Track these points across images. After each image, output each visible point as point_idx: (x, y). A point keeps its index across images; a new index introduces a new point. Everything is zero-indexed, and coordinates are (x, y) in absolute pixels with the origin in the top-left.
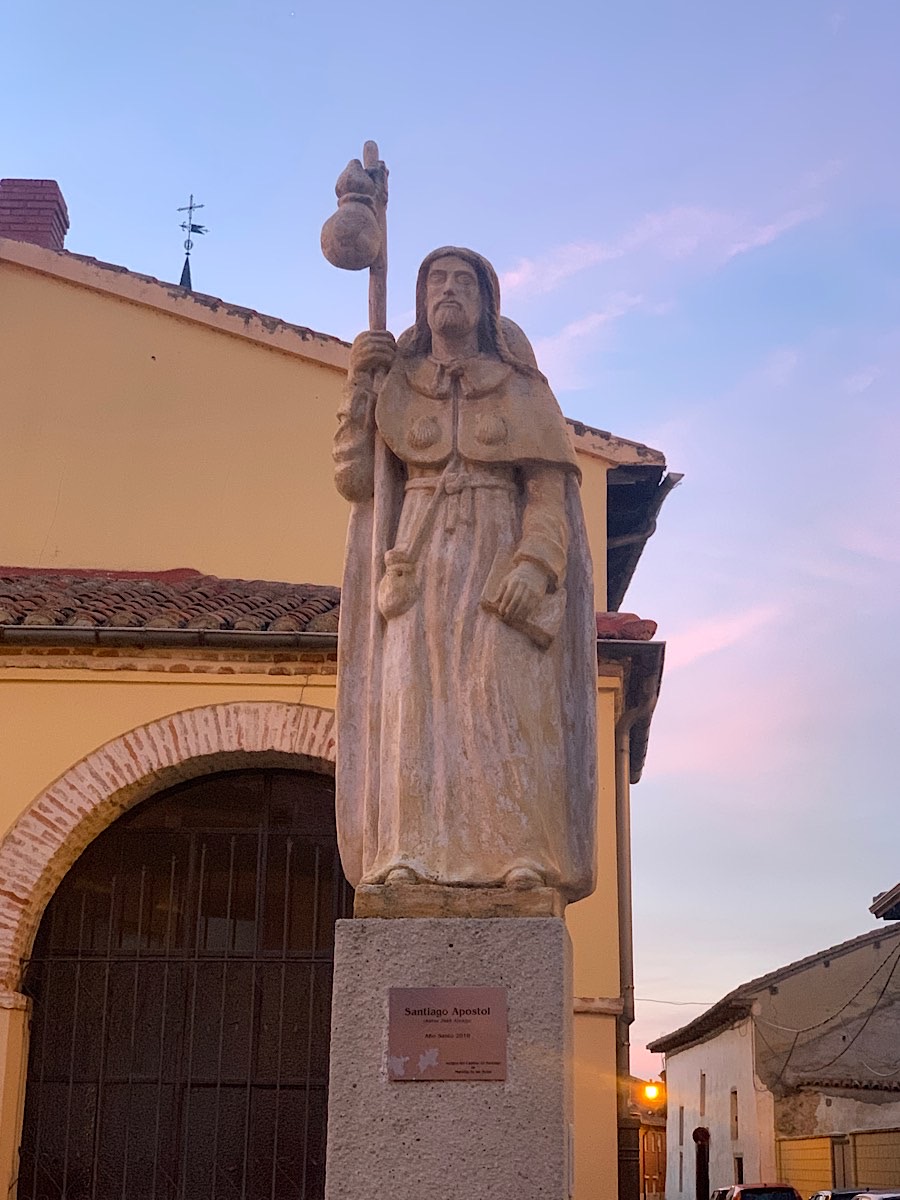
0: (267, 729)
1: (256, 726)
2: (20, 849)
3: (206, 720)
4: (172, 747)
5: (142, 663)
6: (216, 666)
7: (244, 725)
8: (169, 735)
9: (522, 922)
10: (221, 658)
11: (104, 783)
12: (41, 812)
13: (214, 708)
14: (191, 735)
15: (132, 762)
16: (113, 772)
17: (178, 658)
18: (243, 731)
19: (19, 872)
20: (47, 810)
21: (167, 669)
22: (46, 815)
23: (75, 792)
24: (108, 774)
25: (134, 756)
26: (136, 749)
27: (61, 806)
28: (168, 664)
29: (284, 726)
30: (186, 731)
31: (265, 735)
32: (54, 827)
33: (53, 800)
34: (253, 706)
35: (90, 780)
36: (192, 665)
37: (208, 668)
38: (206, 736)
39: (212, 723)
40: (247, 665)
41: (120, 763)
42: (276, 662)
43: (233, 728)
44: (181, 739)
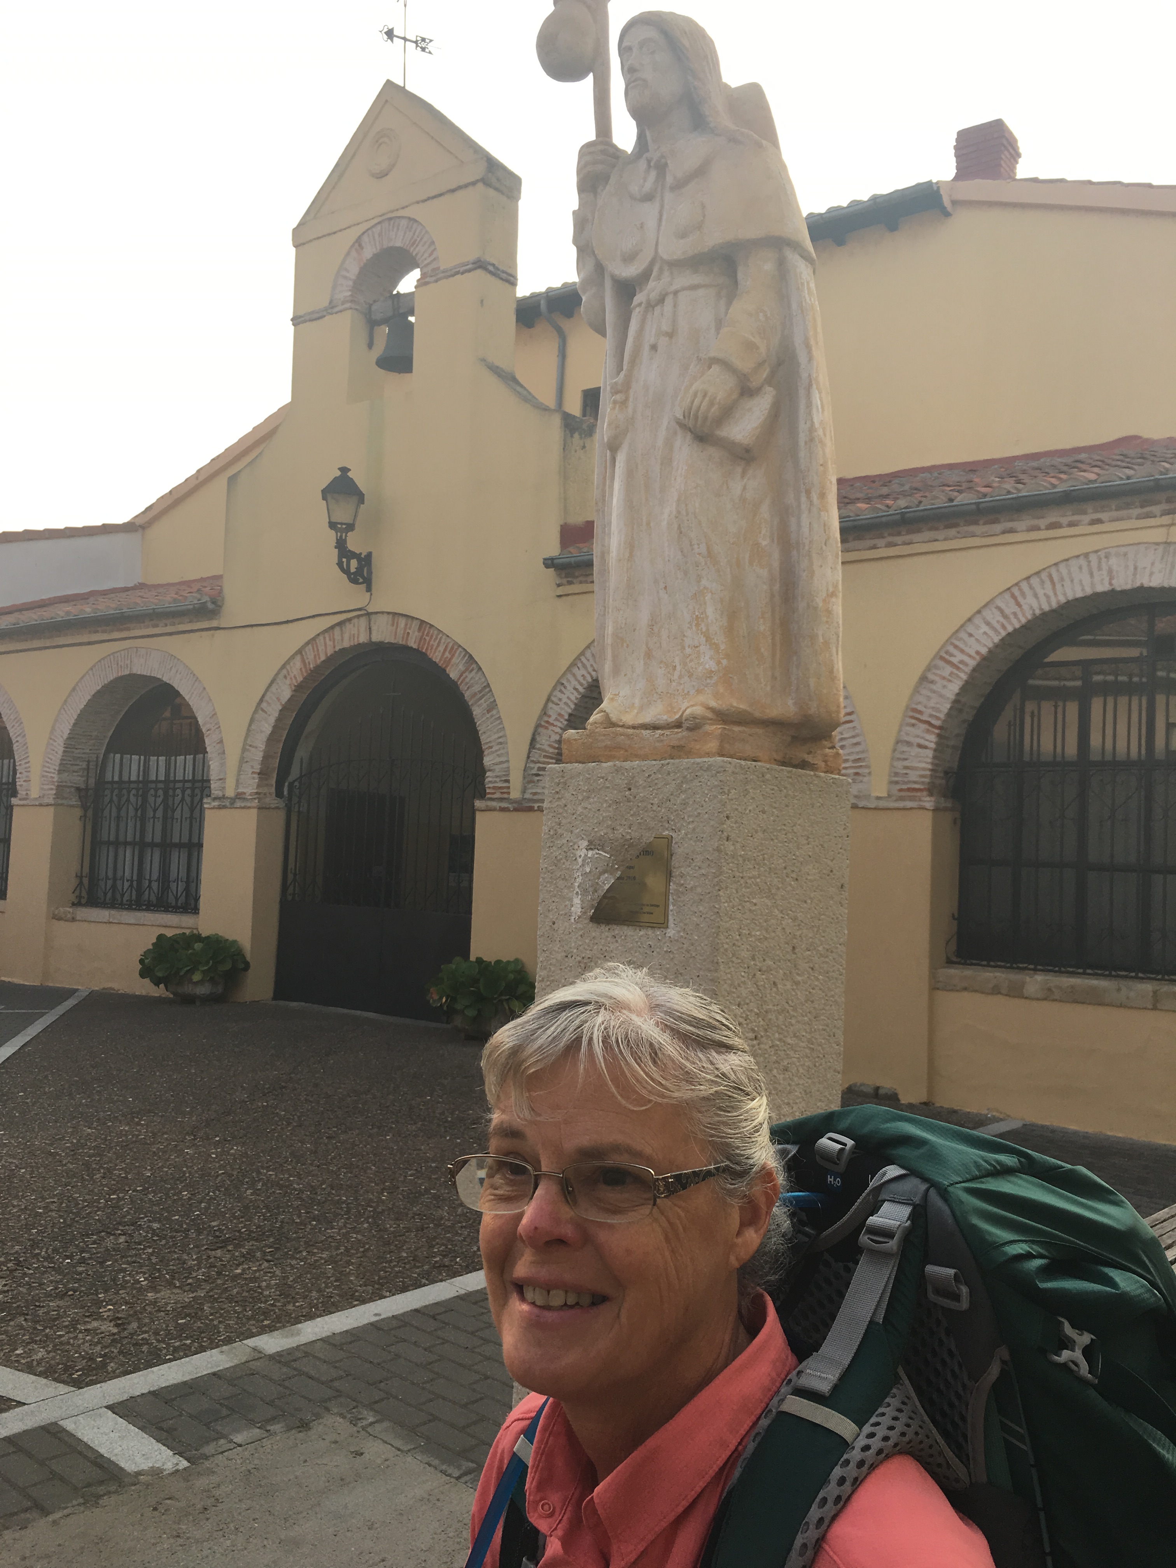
0: (1136, 568)
1: (1127, 567)
2: (934, 687)
3: (1080, 568)
4: (1051, 593)
5: (1021, 525)
6: (1086, 518)
7: (1115, 568)
8: (1048, 584)
9: (687, 763)
10: (1090, 511)
11: (995, 630)
12: (947, 657)
13: (1086, 555)
14: (1067, 583)
15: (1017, 609)
16: (1002, 619)
17: (1053, 516)
18: (1114, 573)
19: (933, 705)
20: (952, 655)
21: (1043, 527)
22: (952, 659)
23: (973, 639)
24: (998, 622)
25: (1019, 605)
26: (1020, 599)
27: (962, 651)
28: (1043, 523)
29: (1153, 564)
30: (1062, 579)
31: (1135, 574)
32: (958, 668)
33: (956, 647)
34: (1123, 550)
35: (984, 628)
36: (1064, 521)
37: (1080, 521)
38: (1081, 581)
39: (1085, 569)
40: (1115, 514)
41: (1008, 611)
42: (1142, 507)
43: (1105, 572)
44: (1058, 587)
